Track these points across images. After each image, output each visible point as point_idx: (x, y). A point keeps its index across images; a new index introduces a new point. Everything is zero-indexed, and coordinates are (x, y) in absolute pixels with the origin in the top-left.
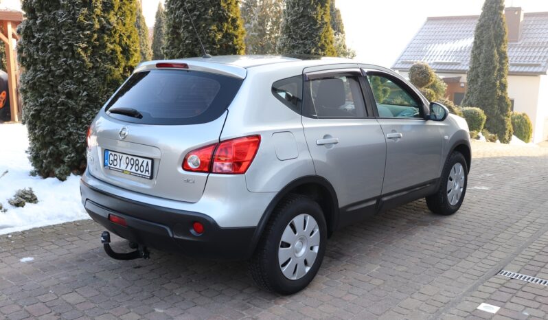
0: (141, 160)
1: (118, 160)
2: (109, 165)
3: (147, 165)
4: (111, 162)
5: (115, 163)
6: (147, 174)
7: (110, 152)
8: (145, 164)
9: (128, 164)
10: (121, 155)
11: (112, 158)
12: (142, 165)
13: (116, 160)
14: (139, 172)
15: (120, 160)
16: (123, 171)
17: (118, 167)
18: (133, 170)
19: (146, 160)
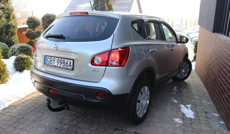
0: (66, 60)
1: (53, 61)
3: (70, 63)
4: (48, 62)
6: (70, 67)
7: (48, 57)
8: (69, 63)
9: (58, 63)
10: (54, 58)
11: (49, 60)
12: (67, 63)
13: (52, 61)
14: (65, 66)
15: (54, 61)
16: (55, 67)
17: (53, 64)
18: (62, 66)
19: (69, 61)
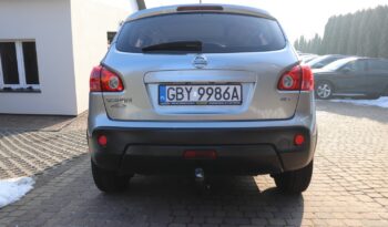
0: (224, 88)
1: (185, 93)
2: (167, 100)
3: (235, 90)
4: (171, 97)
5: (180, 96)
6: (235, 99)
7: (167, 87)
8: (231, 91)
9: (202, 95)
10: (189, 88)
11: (172, 92)
12: (226, 92)
13: (181, 93)
14: (222, 99)
15: (189, 92)
16: (195, 104)
17: (185, 99)
18: (212, 99)
19: (232, 88)
